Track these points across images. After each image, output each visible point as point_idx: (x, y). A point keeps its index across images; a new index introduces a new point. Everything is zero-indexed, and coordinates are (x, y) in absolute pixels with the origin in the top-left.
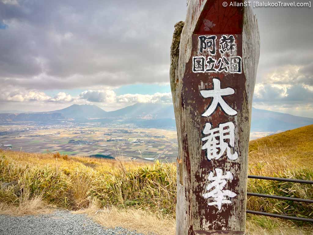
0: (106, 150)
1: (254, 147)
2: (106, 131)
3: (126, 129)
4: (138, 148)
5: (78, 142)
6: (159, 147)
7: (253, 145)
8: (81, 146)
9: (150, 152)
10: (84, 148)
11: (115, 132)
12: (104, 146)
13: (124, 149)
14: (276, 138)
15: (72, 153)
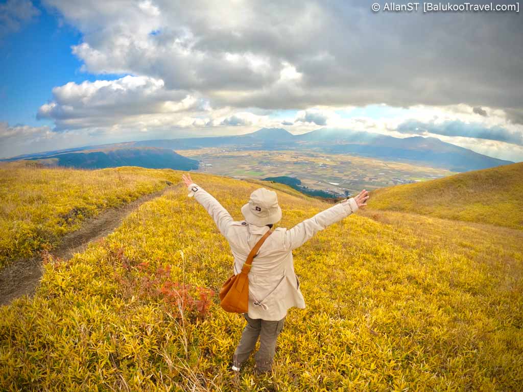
0: (292, 173)
1: (462, 182)
2: (293, 154)
3: (312, 153)
4: (324, 172)
5: (266, 164)
6: (345, 173)
7: (461, 179)
8: (269, 167)
9: (336, 177)
10: (272, 170)
11: (301, 156)
12: (290, 169)
13: (309, 173)
14: (488, 174)
15: (261, 173)
